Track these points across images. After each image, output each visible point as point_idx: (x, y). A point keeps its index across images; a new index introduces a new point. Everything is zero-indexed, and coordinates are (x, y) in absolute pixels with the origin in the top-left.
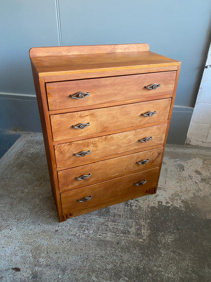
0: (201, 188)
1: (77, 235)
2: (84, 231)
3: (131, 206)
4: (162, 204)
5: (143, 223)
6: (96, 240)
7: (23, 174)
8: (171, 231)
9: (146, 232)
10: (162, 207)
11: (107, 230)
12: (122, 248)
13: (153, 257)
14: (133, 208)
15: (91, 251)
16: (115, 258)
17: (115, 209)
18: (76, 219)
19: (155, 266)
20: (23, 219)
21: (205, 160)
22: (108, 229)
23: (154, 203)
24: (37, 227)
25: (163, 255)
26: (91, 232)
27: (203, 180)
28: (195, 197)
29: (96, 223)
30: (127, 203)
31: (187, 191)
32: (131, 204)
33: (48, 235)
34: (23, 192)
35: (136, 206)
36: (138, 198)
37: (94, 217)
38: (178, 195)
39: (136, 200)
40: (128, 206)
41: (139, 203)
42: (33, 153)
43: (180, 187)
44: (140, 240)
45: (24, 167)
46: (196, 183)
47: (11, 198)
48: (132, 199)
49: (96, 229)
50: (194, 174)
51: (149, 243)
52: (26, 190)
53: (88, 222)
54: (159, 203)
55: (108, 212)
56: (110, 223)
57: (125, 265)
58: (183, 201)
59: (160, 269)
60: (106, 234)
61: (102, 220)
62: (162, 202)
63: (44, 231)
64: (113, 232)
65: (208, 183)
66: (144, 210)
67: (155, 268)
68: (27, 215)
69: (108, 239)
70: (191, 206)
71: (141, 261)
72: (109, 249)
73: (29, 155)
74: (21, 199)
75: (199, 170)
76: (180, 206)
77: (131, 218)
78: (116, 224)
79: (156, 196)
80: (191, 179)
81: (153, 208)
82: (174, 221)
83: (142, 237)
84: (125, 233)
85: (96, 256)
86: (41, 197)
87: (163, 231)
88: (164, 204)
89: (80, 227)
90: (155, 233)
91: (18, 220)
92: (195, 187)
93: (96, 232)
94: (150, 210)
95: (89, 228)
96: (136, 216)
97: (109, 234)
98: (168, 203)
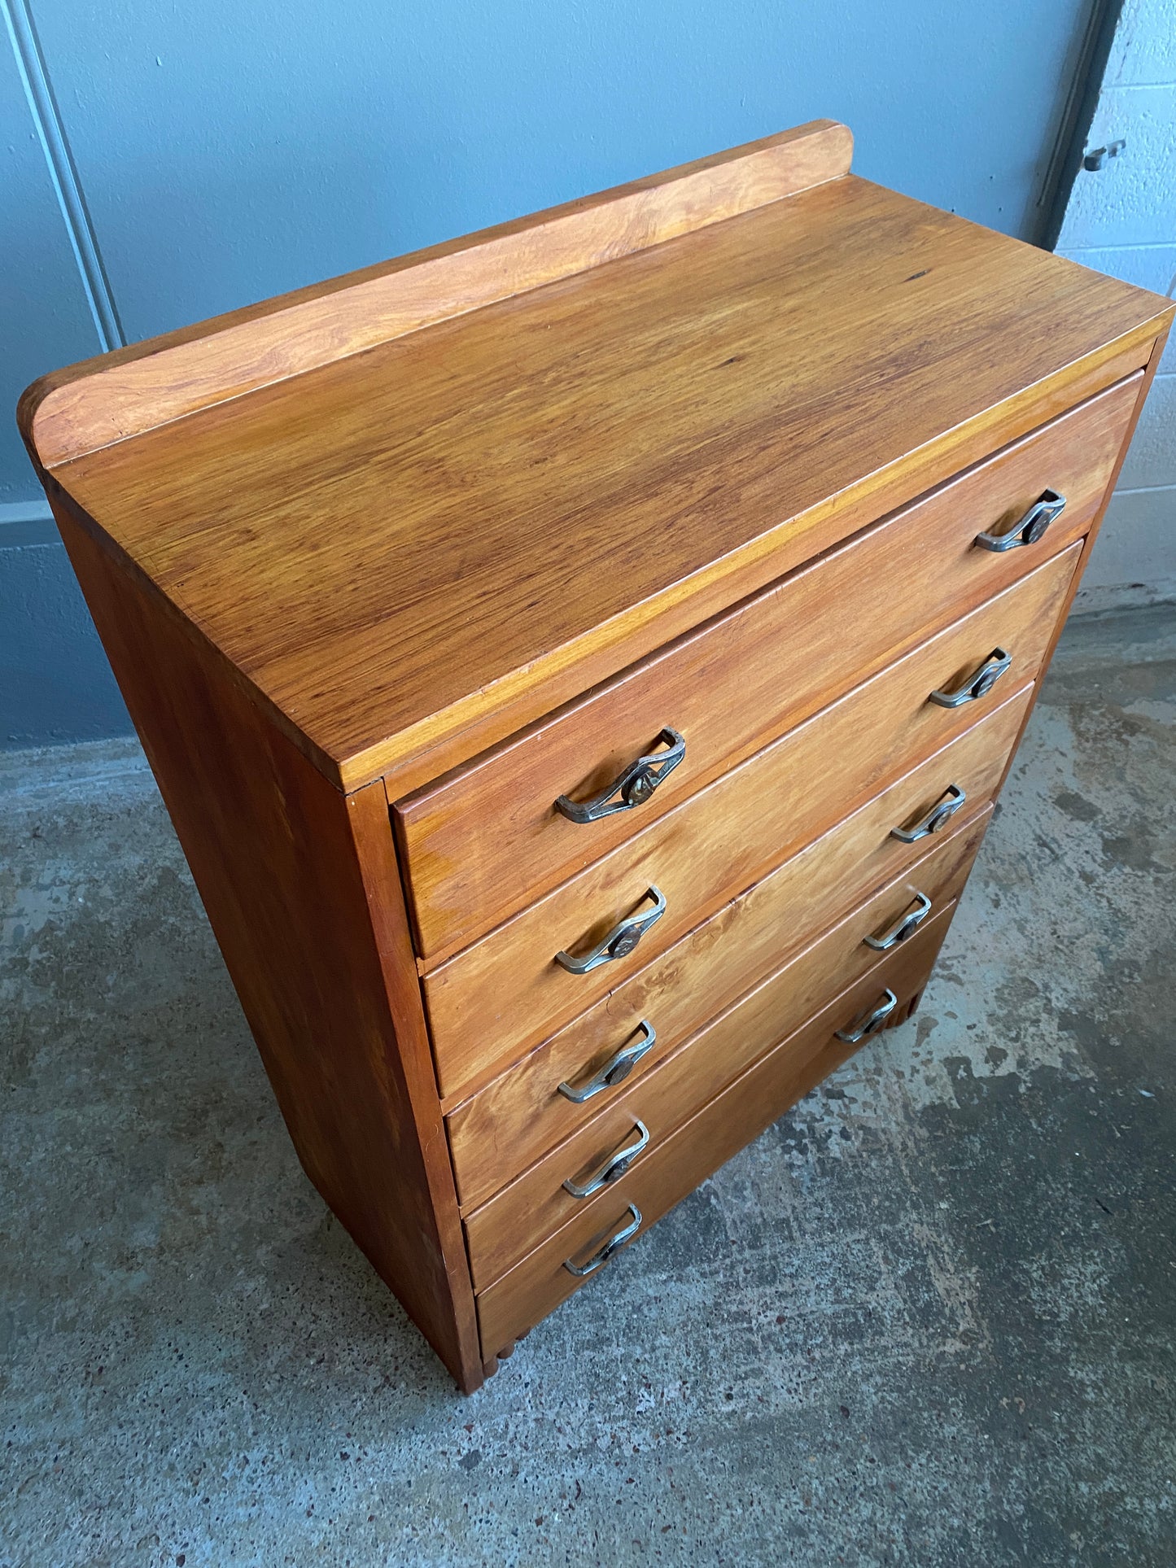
0: (1124, 902)
1: (604, 1443)
2: (631, 1399)
3: (821, 1144)
4: (968, 1070)
5: (922, 1233)
6: (722, 1438)
7: (60, 1113)
8: (1075, 1233)
9: (956, 1283)
10: (979, 1090)
11: (753, 1350)
12: (878, 1435)
13: (1048, 1423)
14: (835, 1147)
15: (724, 1522)
16: (866, 1513)
17: (738, 1189)
18: (549, 1338)
19: (1078, 1474)
20: (224, 1451)
21: (1077, 711)
22: (756, 1338)
23: (929, 1081)
24: (338, 1481)
25: (1091, 1396)
26: (672, 1392)
27: (1117, 849)
28: (1115, 974)
29: (672, 1321)
30: (789, 1131)
31: (1065, 945)
32: (811, 1129)
33: (431, 1507)
34: (126, 1260)
35: (844, 1134)
36: (836, 1077)
37: (648, 1286)
38: (1029, 990)
39: (830, 1094)
40: (803, 1150)
41: (855, 1109)
42: (50, 927)
43: (1021, 929)
44: (953, 1346)
45: (42, 1059)
46: (1088, 878)
47: (67, 1326)
48: (809, 1096)
49: (688, 1362)
50: (1057, 824)
51: (1001, 1349)
52: (144, 1237)
53: (631, 1333)
54: (952, 1074)
55: (710, 1225)
56: (752, 1293)
57: (932, 1537)
58: (1066, 1021)
59: (1110, 1483)
60: (757, 1373)
61: (696, 1292)
62: (966, 1062)
63: (396, 1495)
64: (792, 1347)
65: (1145, 865)
66: (898, 1144)
67: (1084, 1488)
68: (238, 1417)
69: (782, 1401)
70: (1115, 1042)
71: (1001, 1478)
72: (811, 1464)
73: (34, 954)
74: (140, 1309)
75: (1074, 786)
76: (1066, 1057)
77: (851, 1223)
78: (786, 1287)
79: (924, 1030)
80: (1056, 859)
81: (935, 1114)
82: (1067, 1166)
83: (952, 1320)
84: (853, 1333)
85: (763, 1543)
86: (263, 1254)
87: (1038, 1248)
88: (981, 1070)
89: (598, 1382)
90: (1006, 1275)
91: (194, 1475)
92: (1092, 912)
93: (697, 1383)
94: (924, 1133)
95: (644, 1369)
96: (867, 1198)
97: (775, 1368)
98: (995, 1056)
